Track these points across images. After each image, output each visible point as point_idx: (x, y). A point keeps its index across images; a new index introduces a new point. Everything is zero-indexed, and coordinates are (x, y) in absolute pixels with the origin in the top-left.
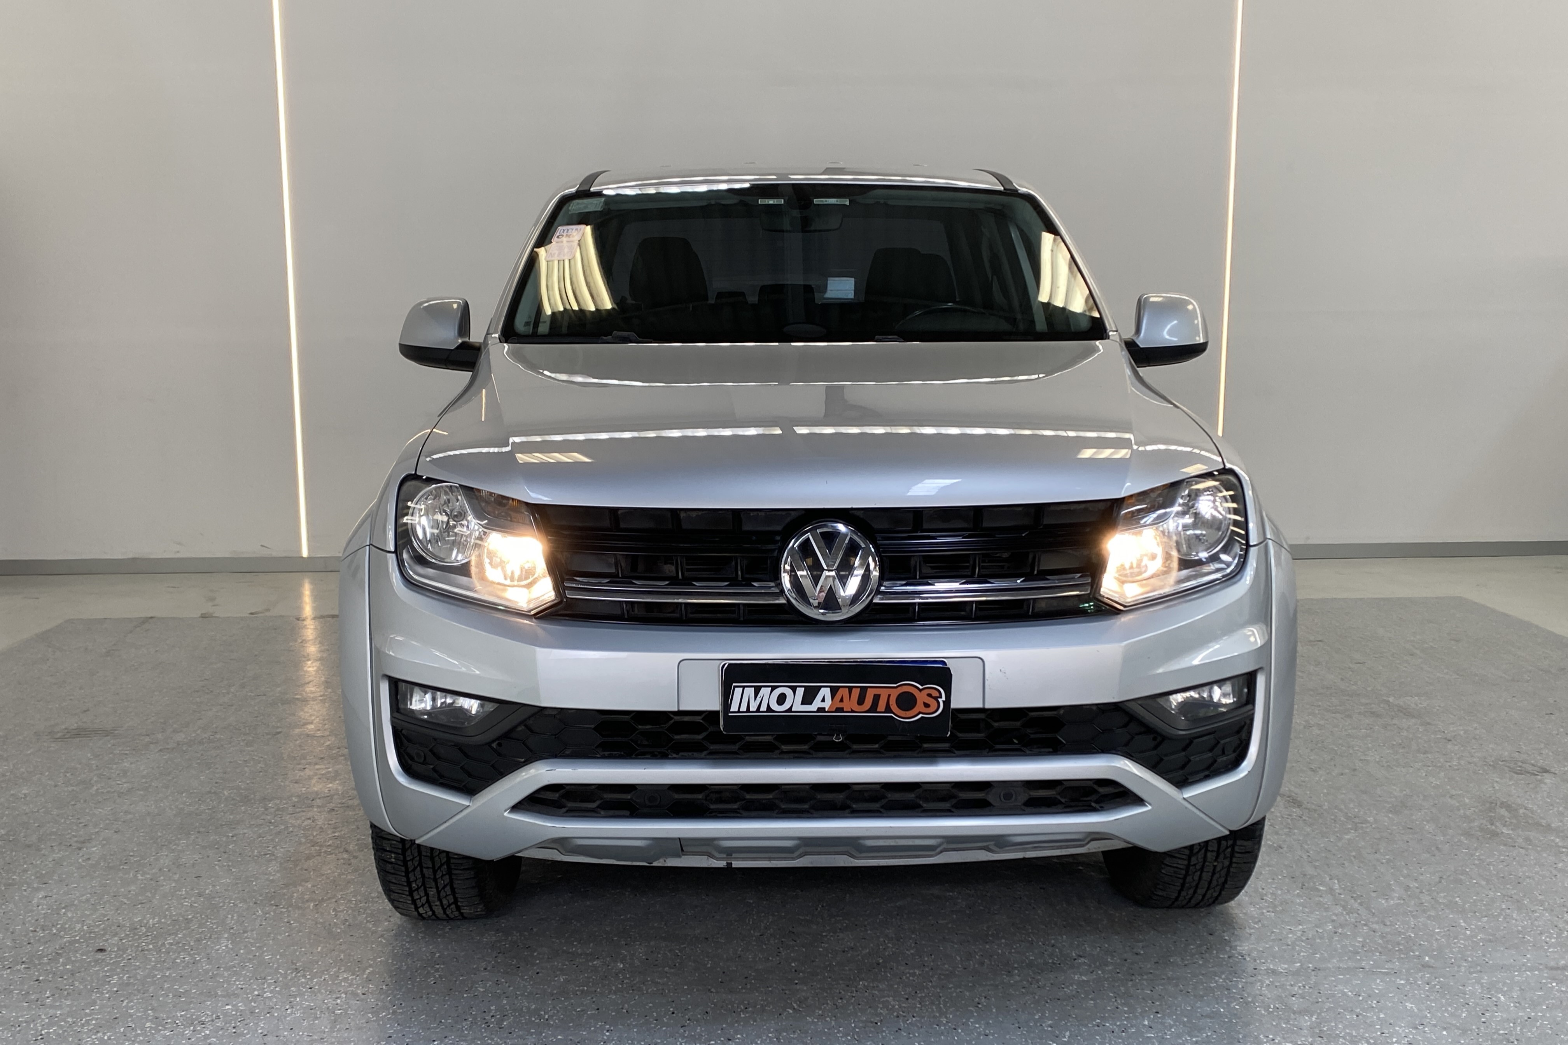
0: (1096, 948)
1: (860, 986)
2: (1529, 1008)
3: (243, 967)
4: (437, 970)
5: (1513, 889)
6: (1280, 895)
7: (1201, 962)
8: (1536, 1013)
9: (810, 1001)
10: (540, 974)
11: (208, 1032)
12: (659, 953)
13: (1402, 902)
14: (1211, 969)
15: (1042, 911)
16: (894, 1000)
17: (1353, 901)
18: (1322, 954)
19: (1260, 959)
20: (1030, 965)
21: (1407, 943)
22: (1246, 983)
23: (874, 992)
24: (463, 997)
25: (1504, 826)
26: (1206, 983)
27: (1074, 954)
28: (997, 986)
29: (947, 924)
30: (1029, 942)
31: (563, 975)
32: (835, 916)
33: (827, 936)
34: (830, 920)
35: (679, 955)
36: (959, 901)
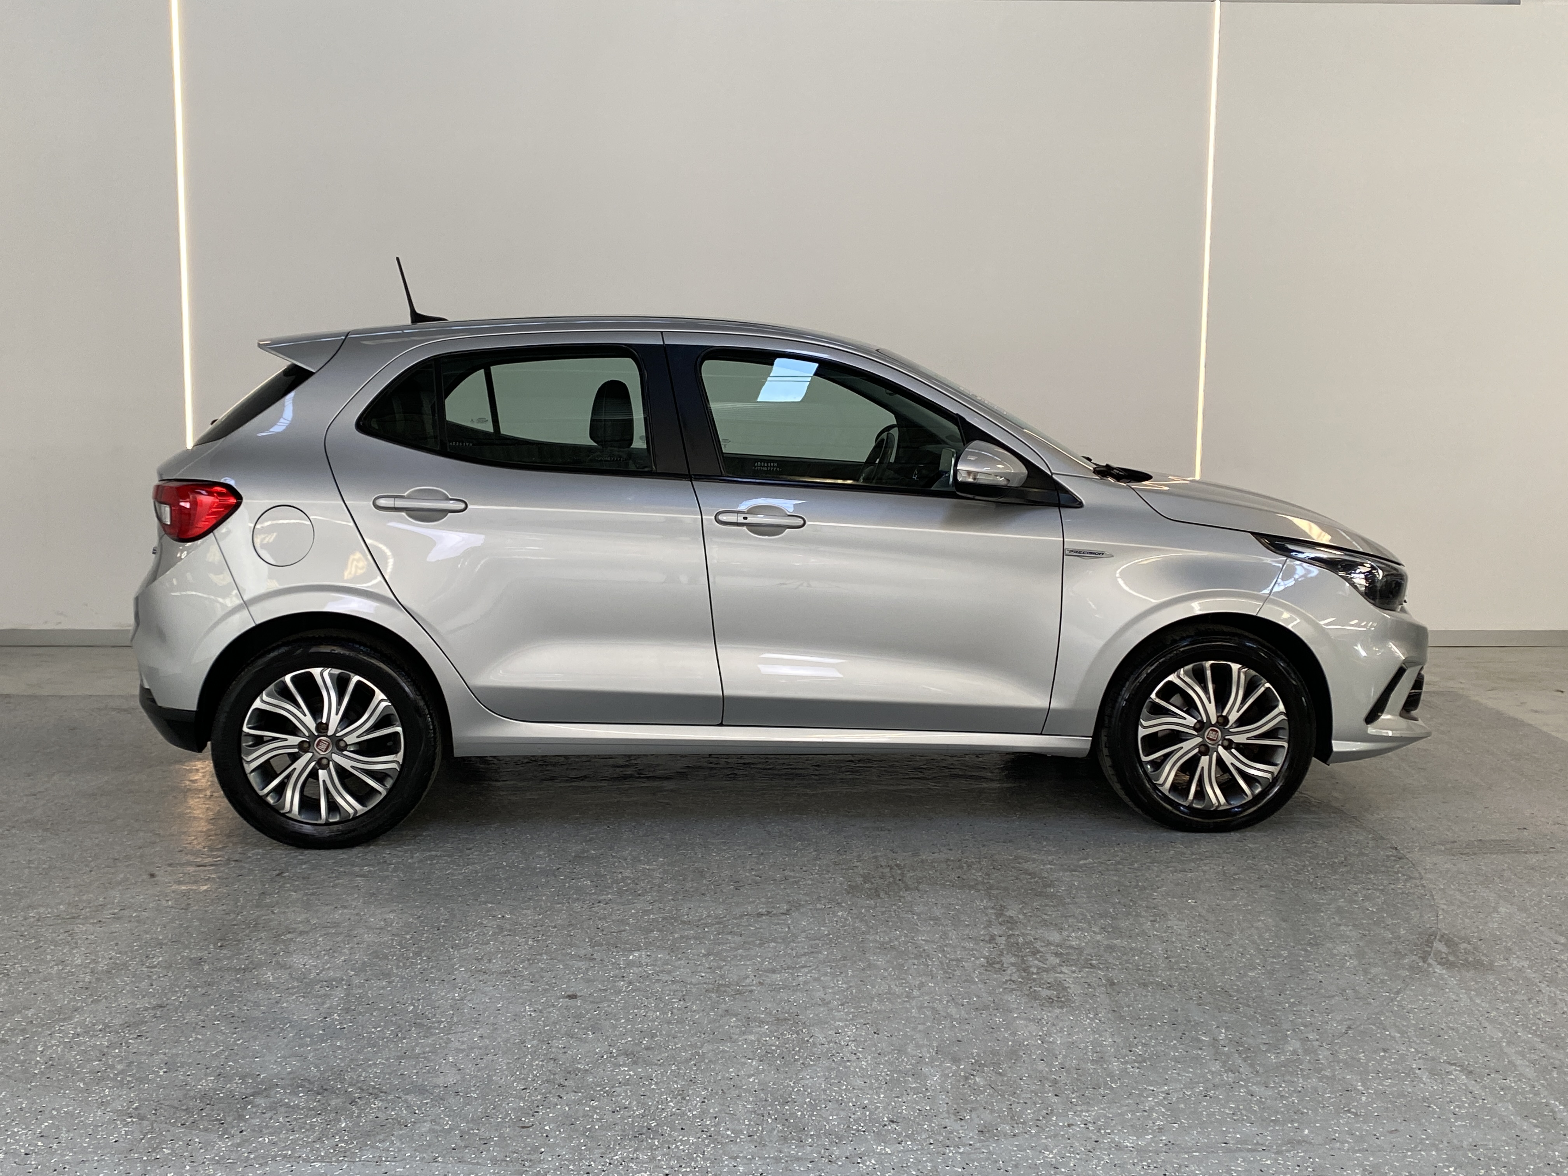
0: (914, 1112)
1: (615, 1158)
5: (1430, 1043)
6: (1153, 1046)
7: (1033, 1131)
10: (244, 1133)
12: (393, 1110)
13: (1295, 1057)
14: (1044, 1141)
15: (867, 1062)
17: (1237, 1055)
18: (1182, 1123)
19: (1105, 1129)
22: (1081, 1159)
23: (631, 1164)
25: (1439, 963)
26: (1032, 1159)
27: (886, 1119)
28: (781, 1158)
29: (749, 1076)
30: (837, 1101)
31: (271, 1134)
32: (620, 1065)
33: (601, 1090)
34: (613, 1071)
35: (417, 1112)
36: (774, 1048)
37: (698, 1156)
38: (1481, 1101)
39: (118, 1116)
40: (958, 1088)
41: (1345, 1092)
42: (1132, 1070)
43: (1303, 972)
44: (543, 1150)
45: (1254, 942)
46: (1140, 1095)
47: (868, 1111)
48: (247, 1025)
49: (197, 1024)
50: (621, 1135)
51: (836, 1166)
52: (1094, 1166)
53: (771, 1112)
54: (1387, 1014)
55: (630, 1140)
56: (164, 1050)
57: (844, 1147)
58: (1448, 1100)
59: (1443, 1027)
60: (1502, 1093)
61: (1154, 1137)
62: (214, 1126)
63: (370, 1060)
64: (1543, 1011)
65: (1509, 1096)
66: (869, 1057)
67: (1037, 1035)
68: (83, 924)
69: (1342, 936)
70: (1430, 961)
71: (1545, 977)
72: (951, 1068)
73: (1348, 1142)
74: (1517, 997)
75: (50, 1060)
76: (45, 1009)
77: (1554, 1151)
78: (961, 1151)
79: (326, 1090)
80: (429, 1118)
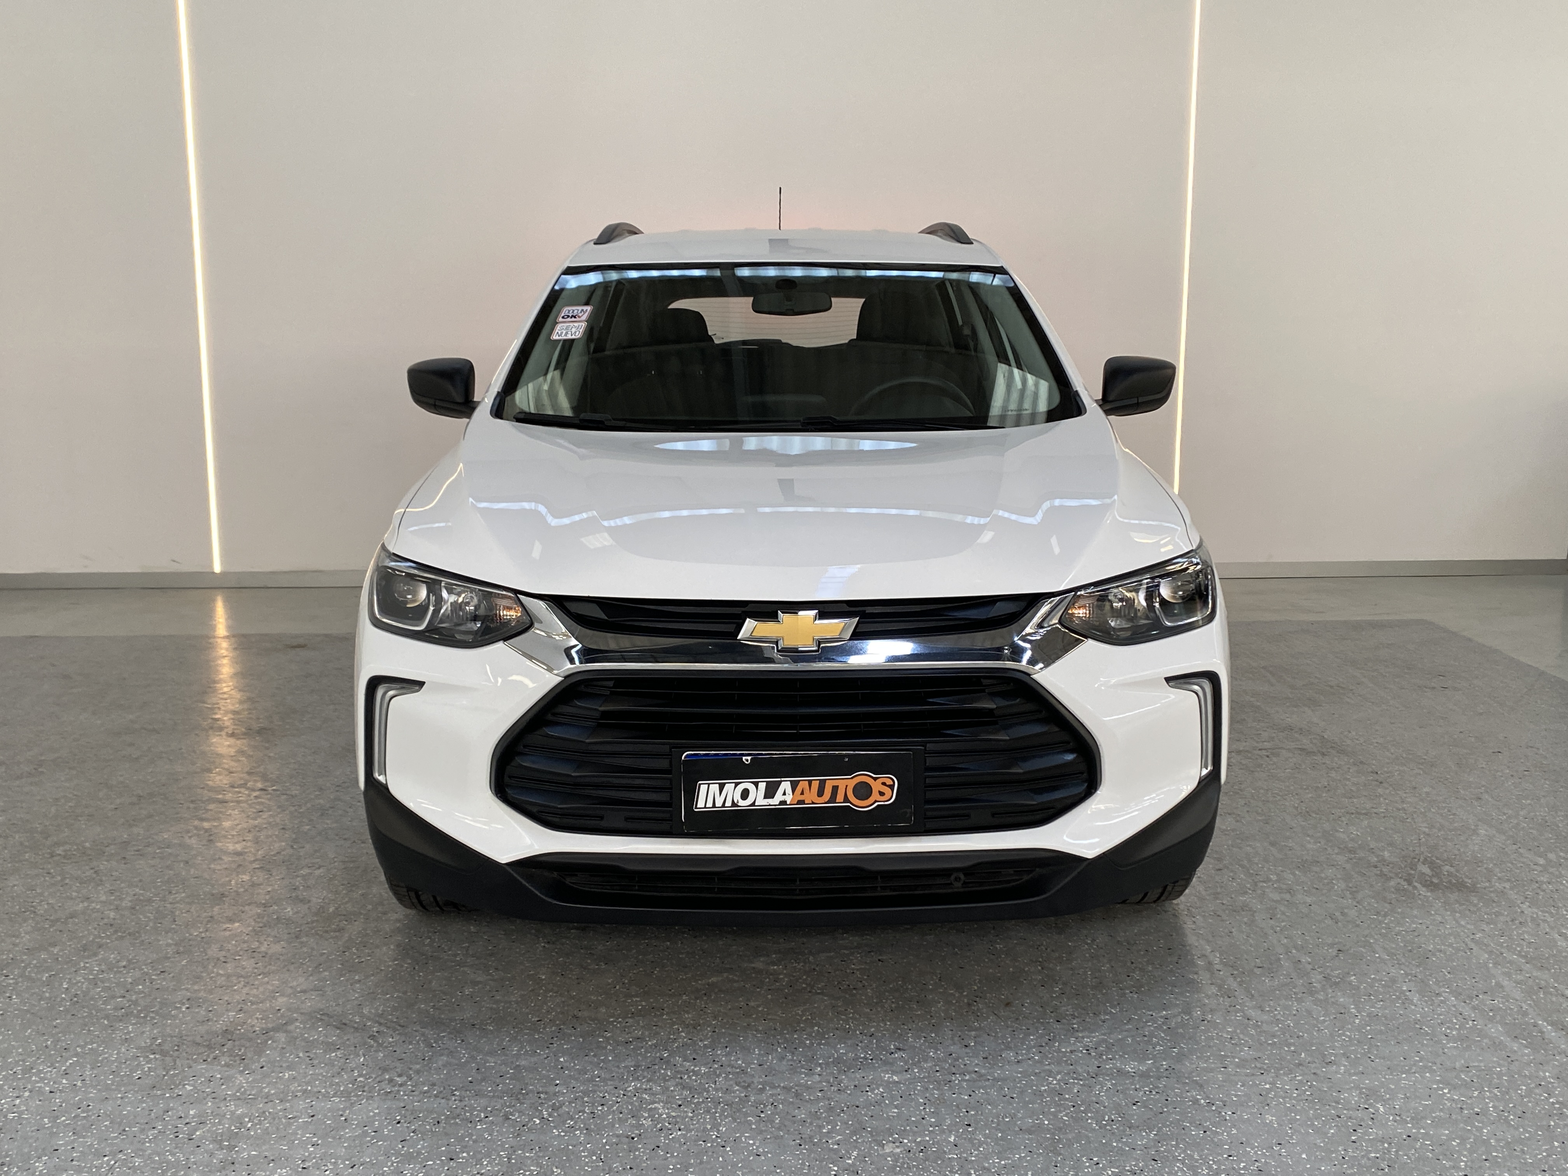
0: (920, 1039)
1: (629, 1089)
2: (1411, 1122)
5: (1419, 965)
7: (1036, 1058)
10: (265, 1068)
12: (410, 1043)
13: (1289, 981)
14: (1047, 1067)
15: (872, 989)
16: (664, 1106)
17: (1232, 979)
19: (1106, 1055)
20: (838, 1061)
23: (644, 1096)
25: (1424, 886)
26: (1036, 1086)
27: (892, 1047)
28: (792, 1088)
29: (759, 1006)
30: (845, 1029)
32: (633, 996)
33: (615, 1021)
34: (625, 1001)
35: (434, 1045)
36: (781, 977)
37: (709, 1086)
38: (1470, 1022)
39: (142, 1053)
41: (1339, 1015)
42: (1131, 995)
44: (558, 1082)
45: (1243, 866)
46: (1140, 1020)
48: (267, 959)
49: (218, 959)
50: (635, 1066)
51: (846, 1095)
52: (1097, 1092)
53: (780, 1041)
54: (1376, 937)
55: (643, 1070)
56: (187, 986)
57: (853, 1076)
58: (1439, 1021)
59: (1430, 949)
60: (1491, 1014)
61: (1155, 1062)
62: (235, 1061)
63: (387, 994)
64: (1527, 932)
65: (1498, 1017)
66: (874, 985)
68: (107, 861)
70: (1416, 884)
71: (1526, 898)
72: (954, 995)
73: (1345, 1066)
74: (1502, 918)
75: (75, 997)
76: (70, 945)
77: (1544, 1072)
78: (967, 1078)
79: (345, 1024)
80: (446, 1052)
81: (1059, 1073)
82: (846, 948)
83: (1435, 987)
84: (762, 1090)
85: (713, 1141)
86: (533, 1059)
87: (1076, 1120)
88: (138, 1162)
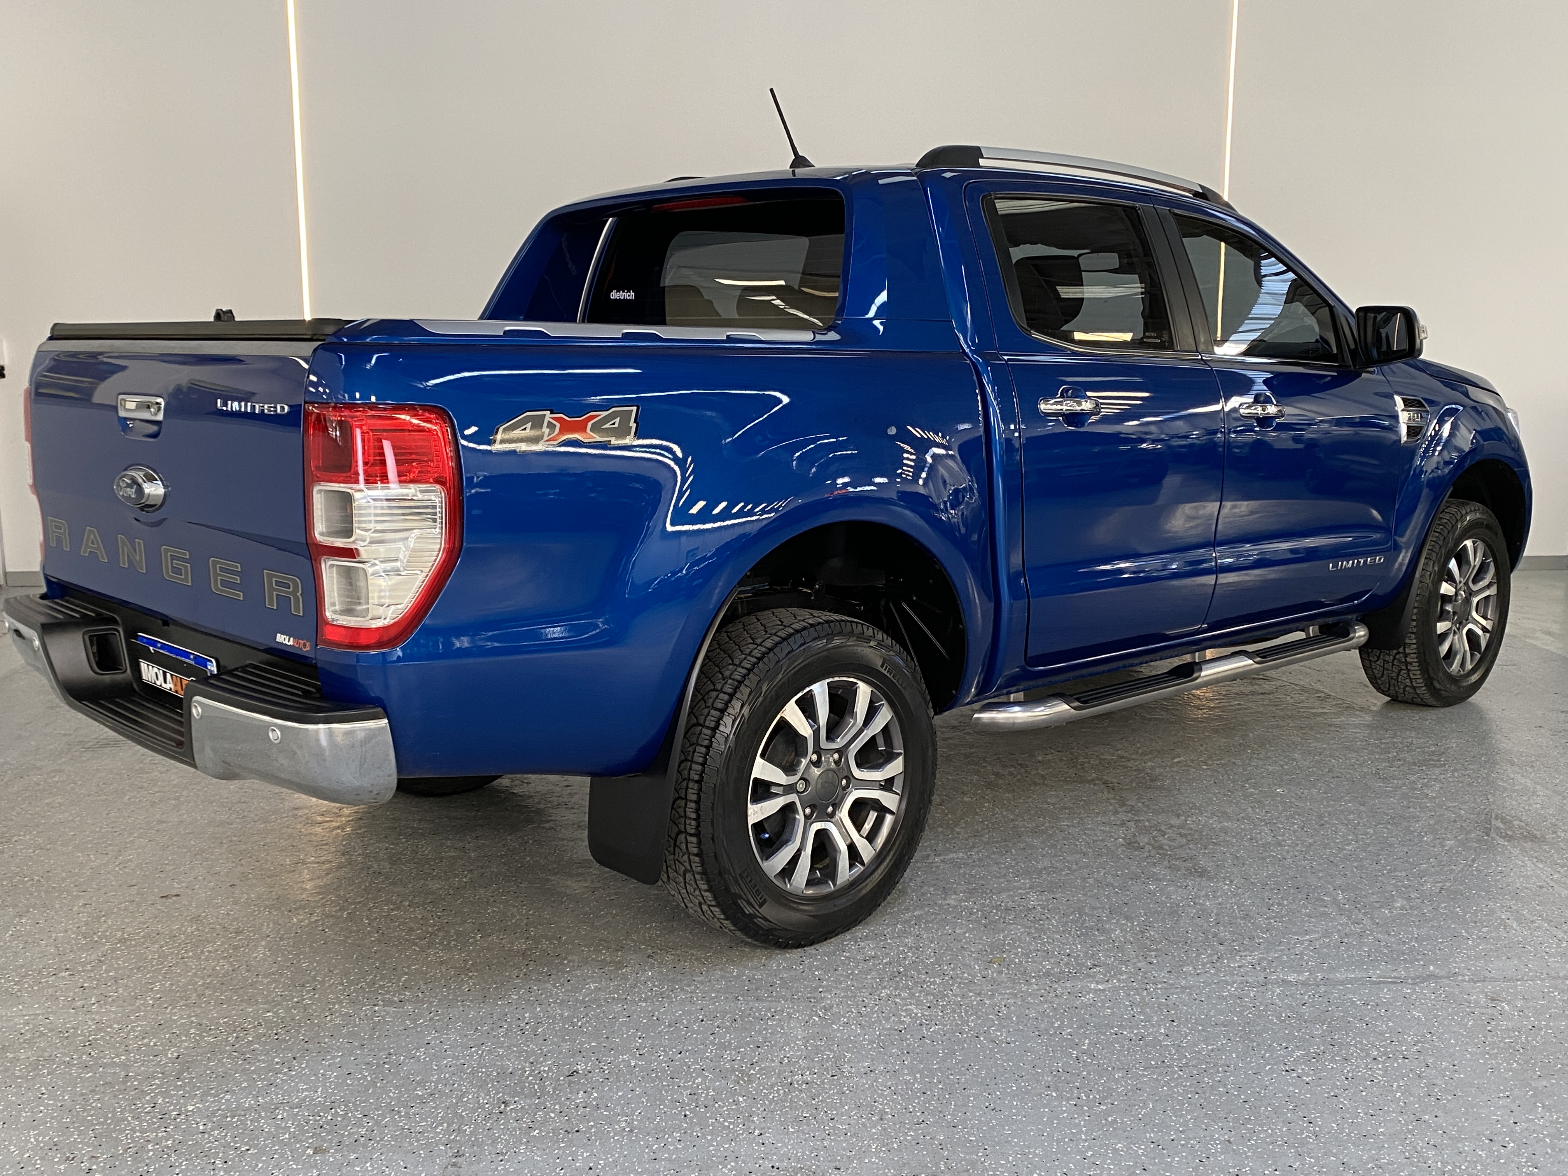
0: (1111, 958)
1: (881, 995)
2: (1533, 1016)
3: (281, 975)
4: (471, 977)
5: (1512, 899)
6: (1286, 905)
7: (1212, 971)
8: (1540, 1022)
9: (835, 1009)
11: (251, 1039)
12: (685, 961)
13: (1405, 912)
14: (1223, 978)
15: (1056, 920)
16: (916, 1008)
17: (1357, 911)
18: (1329, 963)
19: (1269, 969)
21: (1412, 952)
22: (1257, 991)
23: (897, 1000)
24: (498, 1005)
25: (1501, 837)
27: (1089, 964)
28: (1016, 995)
29: (965, 933)
30: (1044, 951)
31: (594, 982)
35: (705, 962)
40: (1138, 939)
41: (1453, 938)
42: (1275, 923)
43: (1390, 846)
46: (1289, 943)
47: (1073, 957)
51: (1063, 999)
52: (1270, 996)
54: (1469, 878)
57: (1064, 985)
58: (1538, 942)
59: (1518, 887)
61: (1310, 974)
66: (1057, 917)
67: (1188, 898)
69: (1413, 817)
70: (1493, 835)
72: (1127, 924)
78: (1159, 986)
80: (717, 968)
81: (1234, 982)
82: (1021, 889)
83: (1528, 916)
84: (993, 996)
85: (967, 1033)
86: (793, 973)
87: (1259, 1017)
88: (501, 1051)
